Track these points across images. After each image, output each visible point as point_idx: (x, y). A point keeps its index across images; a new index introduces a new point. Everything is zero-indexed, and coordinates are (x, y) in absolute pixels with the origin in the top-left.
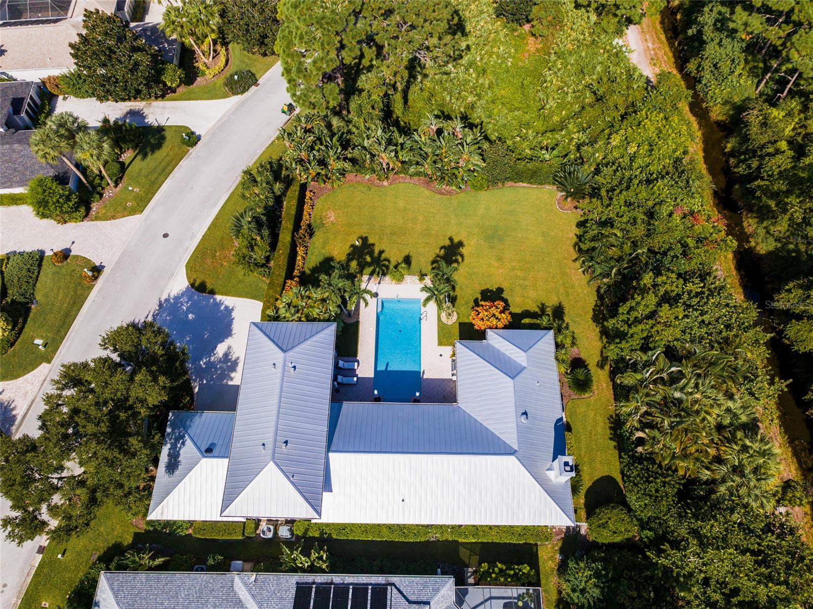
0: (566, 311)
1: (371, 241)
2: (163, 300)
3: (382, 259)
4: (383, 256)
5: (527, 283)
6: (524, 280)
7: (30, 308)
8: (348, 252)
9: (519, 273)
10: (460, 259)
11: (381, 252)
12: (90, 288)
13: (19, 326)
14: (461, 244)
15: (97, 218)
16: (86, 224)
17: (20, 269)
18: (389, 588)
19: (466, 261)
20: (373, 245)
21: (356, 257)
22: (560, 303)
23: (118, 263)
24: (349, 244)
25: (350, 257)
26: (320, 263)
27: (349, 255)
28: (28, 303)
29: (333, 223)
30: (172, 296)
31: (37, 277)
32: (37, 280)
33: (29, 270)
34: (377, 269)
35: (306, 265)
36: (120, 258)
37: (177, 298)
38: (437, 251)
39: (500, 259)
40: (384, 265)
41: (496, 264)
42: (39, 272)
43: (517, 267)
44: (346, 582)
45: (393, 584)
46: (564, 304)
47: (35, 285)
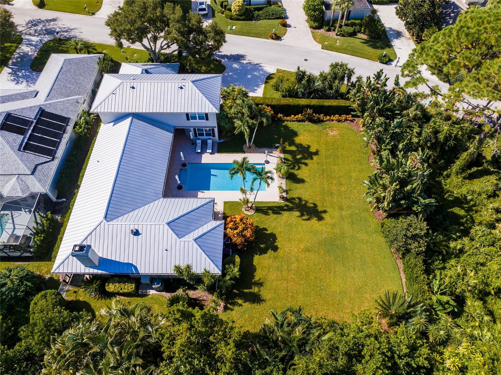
0: (255, 305)
1: (315, 157)
2: (261, 65)
3: (300, 165)
4: (303, 166)
5: (285, 273)
6: (287, 269)
7: (252, 20)
8: (304, 145)
9: (294, 266)
10: (305, 217)
11: (306, 164)
12: (266, 38)
13: (241, 18)
14: (320, 219)
15: (312, 32)
16: (309, 30)
17: (273, 11)
18: (51, 158)
19: (304, 222)
20: (312, 159)
21: (300, 149)
22: (263, 300)
23: (284, 45)
24: (310, 144)
25: (300, 146)
26: (292, 130)
27: (301, 145)
28: (254, 18)
29: (327, 134)
30: (263, 68)
31: (271, 19)
32: (269, 19)
33: (273, 14)
34: (290, 162)
35: (289, 122)
36: (287, 45)
37: (262, 70)
38: (310, 201)
39: (307, 250)
40: (294, 166)
41: (302, 246)
42: (274, 19)
43: (301, 265)
44: (63, 139)
45: (53, 160)
46: (263, 305)
47: (265, 19)
